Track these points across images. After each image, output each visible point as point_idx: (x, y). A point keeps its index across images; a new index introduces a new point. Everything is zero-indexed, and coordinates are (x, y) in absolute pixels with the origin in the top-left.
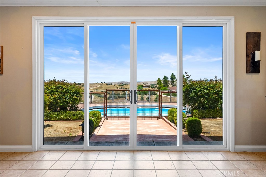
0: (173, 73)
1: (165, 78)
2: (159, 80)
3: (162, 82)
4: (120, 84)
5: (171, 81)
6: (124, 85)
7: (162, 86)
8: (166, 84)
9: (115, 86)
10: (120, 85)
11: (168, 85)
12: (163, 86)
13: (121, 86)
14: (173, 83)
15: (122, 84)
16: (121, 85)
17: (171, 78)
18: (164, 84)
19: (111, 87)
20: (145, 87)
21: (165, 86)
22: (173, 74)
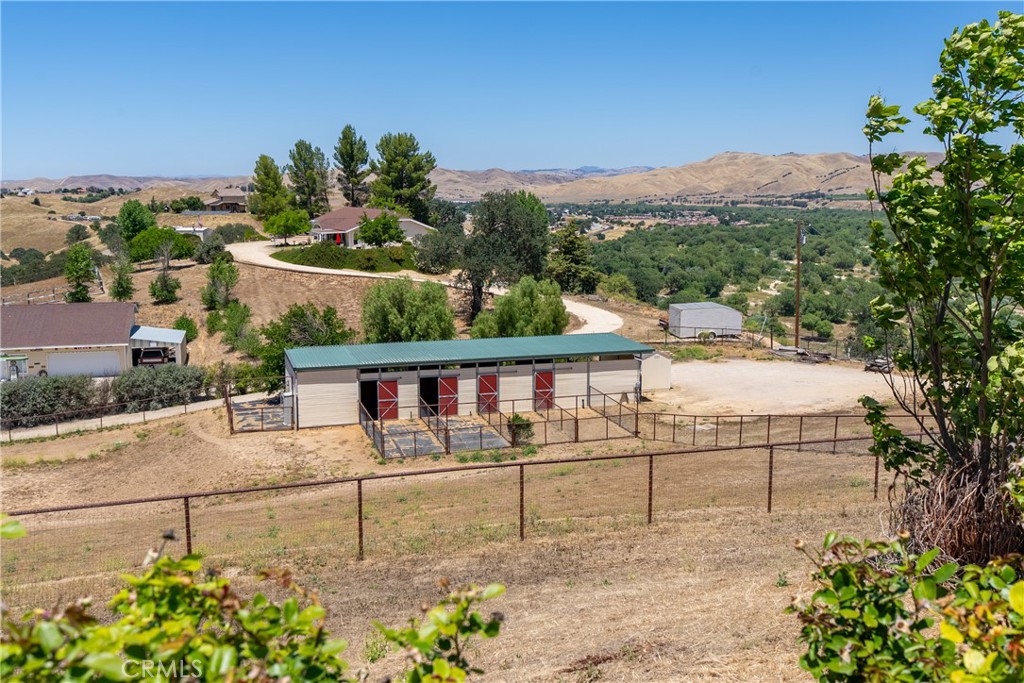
0: (348, 128)
1: (304, 155)
2: (266, 167)
3: (287, 181)
4: (75, 191)
5: (338, 172)
6: (105, 197)
7: (284, 202)
8: (313, 192)
9: (37, 202)
10: (75, 196)
11: (327, 200)
12: (293, 203)
13: (82, 201)
14: (354, 184)
15: (92, 189)
16: (84, 196)
17: (342, 156)
18: (299, 190)
19: (13, 211)
20: (214, 208)
21: (304, 204)
22: (348, 135)
